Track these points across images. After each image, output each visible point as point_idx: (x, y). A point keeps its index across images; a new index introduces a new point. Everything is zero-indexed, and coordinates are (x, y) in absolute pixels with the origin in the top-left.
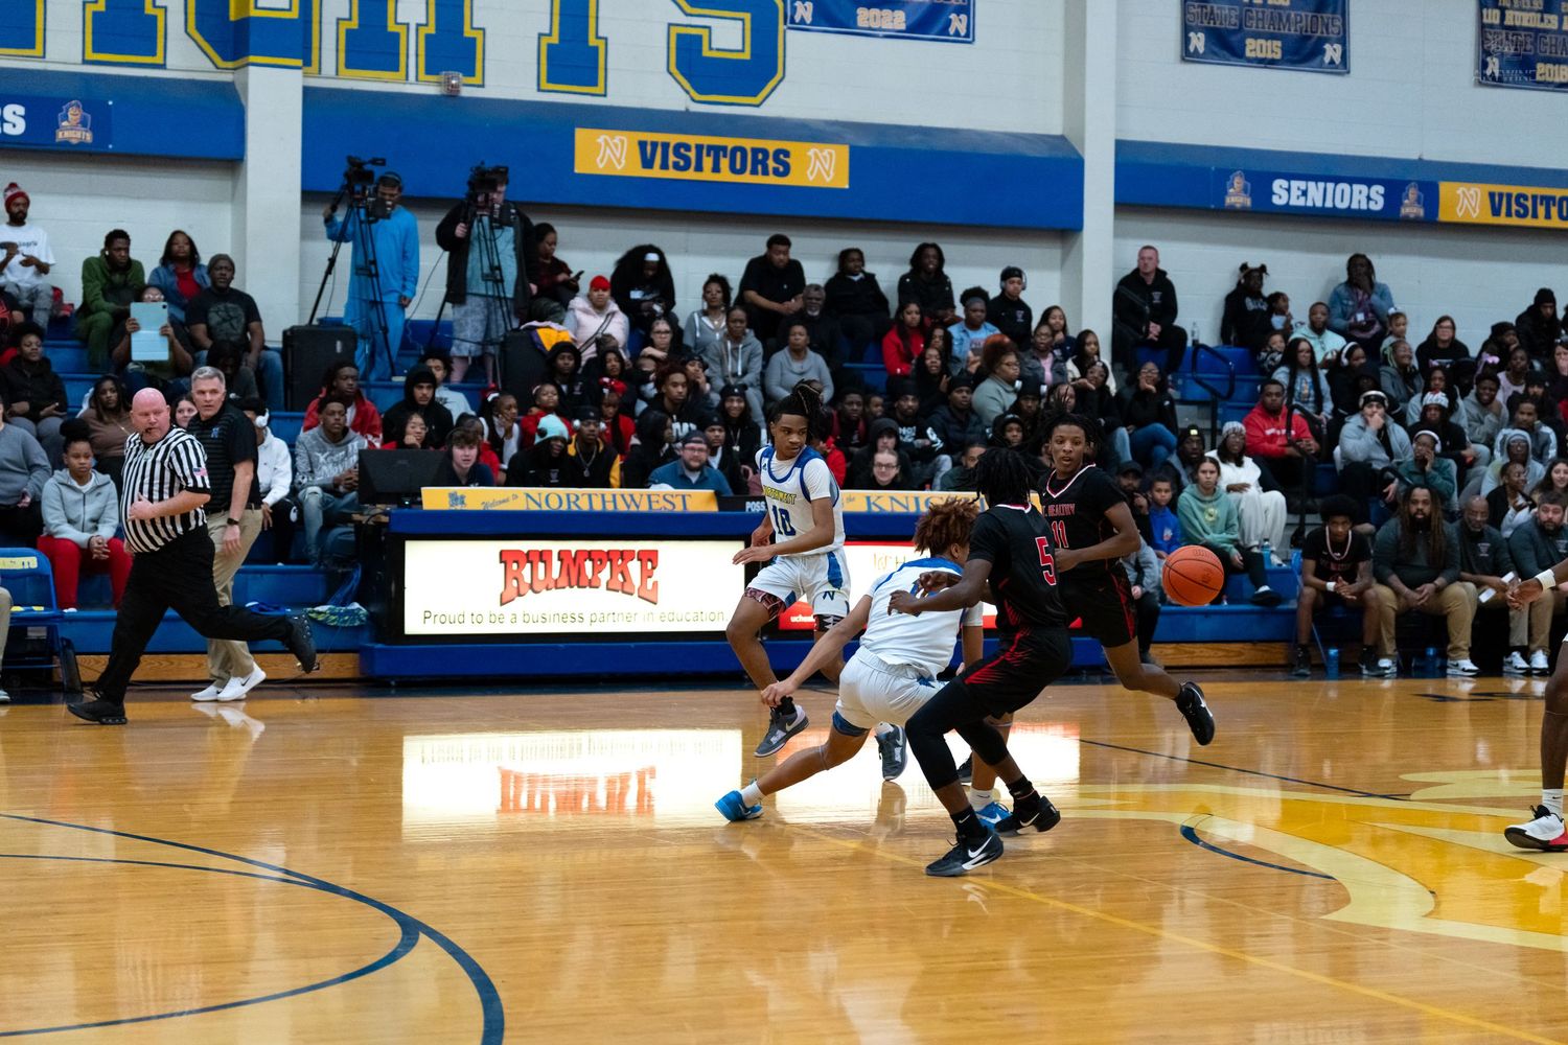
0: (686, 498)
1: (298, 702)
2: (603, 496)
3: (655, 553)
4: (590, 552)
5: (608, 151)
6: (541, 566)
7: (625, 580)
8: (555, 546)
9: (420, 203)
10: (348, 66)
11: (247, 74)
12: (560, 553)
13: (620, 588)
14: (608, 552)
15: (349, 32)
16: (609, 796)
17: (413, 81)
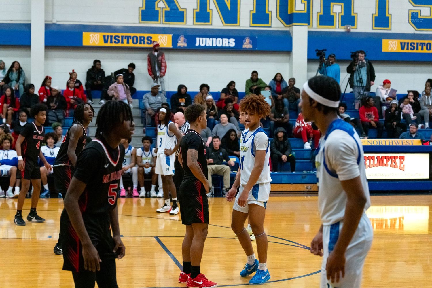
0: (413, 142)
1: (305, 197)
2: (389, 141)
3: (404, 157)
4: (385, 157)
5: (392, 45)
6: (372, 160)
7: (395, 164)
8: (375, 155)
9: (341, 61)
10: (320, 25)
11: (293, 28)
12: (377, 157)
13: (393, 166)
14: (391, 157)
15: (320, 16)
16: (391, 225)
17: (337, 28)
